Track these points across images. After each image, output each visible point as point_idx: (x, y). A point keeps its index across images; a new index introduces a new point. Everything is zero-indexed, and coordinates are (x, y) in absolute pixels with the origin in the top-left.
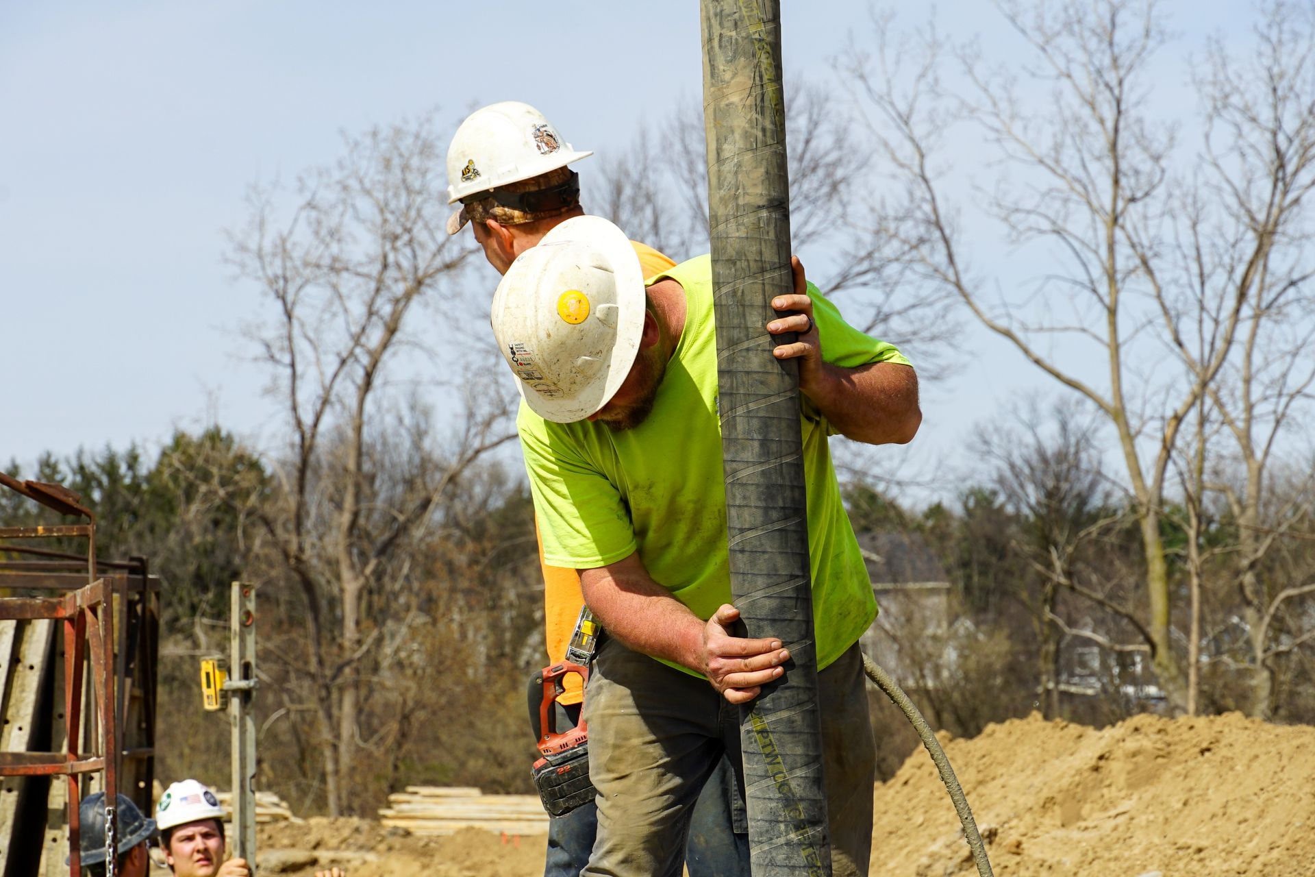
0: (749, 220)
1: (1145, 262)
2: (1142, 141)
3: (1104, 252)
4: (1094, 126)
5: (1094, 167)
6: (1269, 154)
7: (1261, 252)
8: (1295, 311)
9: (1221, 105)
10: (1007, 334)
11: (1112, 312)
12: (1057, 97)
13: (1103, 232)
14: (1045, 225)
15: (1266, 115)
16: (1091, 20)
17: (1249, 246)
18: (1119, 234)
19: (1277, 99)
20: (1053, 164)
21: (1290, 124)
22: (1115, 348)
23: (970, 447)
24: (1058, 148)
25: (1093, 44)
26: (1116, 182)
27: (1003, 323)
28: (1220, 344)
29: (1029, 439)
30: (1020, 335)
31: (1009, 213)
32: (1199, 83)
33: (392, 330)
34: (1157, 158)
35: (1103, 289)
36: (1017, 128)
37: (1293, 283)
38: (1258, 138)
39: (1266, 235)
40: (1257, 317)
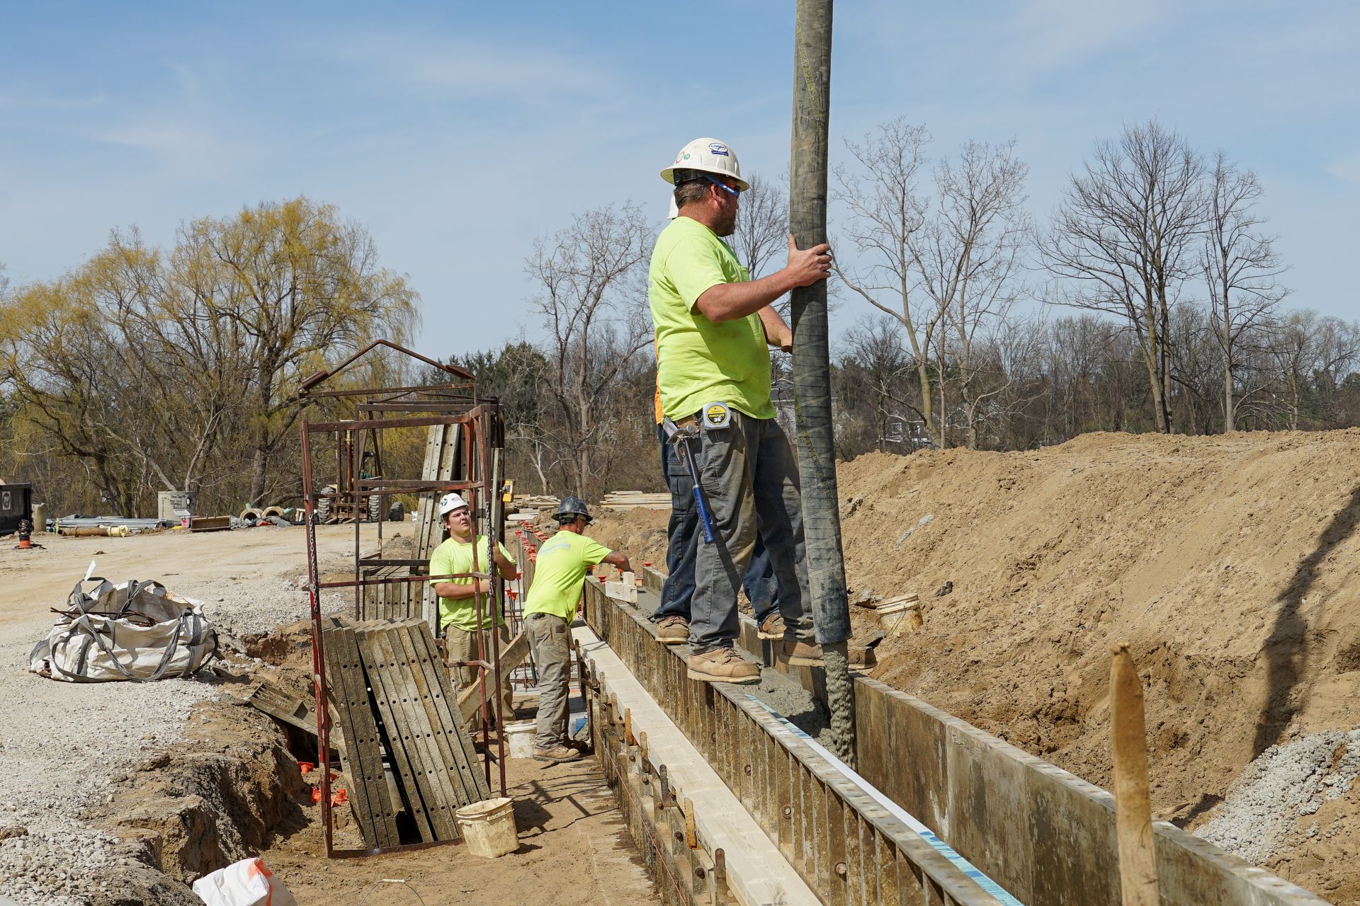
0: (808, 204)
1: (917, 258)
2: (914, 206)
3: (899, 254)
4: (894, 201)
5: (894, 218)
6: (969, 210)
7: (967, 251)
8: (982, 276)
9: (948, 189)
10: (859, 290)
11: (904, 280)
12: (878, 188)
13: (898, 246)
14: (874, 243)
15: (967, 193)
16: (891, 154)
17: (961, 250)
18: (906, 246)
19: (972, 186)
20: (877, 218)
21: (977, 197)
22: (905, 295)
23: (845, 340)
24: (878, 210)
25: (892, 165)
26: (904, 224)
27: (857, 286)
28: (950, 291)
29: (870, 335)
30: (864, 291)
31: (858, 239)
32: (938, 181)
33: (597, 298)
34: (921, 213)
35: (899, 270)
36: (861, 202)
37: (980, 264)
38: (964, 203)
39: (968, 245)
40: (965, 279)
